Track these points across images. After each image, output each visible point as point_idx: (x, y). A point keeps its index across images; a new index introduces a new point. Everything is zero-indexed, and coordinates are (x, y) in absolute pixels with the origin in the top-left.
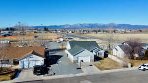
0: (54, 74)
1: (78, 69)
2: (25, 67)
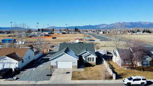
0: (17, 79)
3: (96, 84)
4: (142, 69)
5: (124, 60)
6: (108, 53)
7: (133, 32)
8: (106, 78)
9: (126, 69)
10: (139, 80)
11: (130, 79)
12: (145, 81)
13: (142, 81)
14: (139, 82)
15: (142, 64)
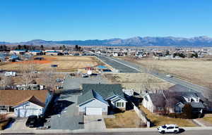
0: (49, 127)
1: (80, 123)
2: (21, 116)
3: (132, 132)
4: (175, 116)
5: (157, 106)
6: (135, 94)
7: (161, 55)
8: (140, 126)
9: (158, 115)
10: (173, 128)
11: (164, 127)
12: (177, 129)
13: (175, 129)
14: (172, 130)
15: (175, 111)
